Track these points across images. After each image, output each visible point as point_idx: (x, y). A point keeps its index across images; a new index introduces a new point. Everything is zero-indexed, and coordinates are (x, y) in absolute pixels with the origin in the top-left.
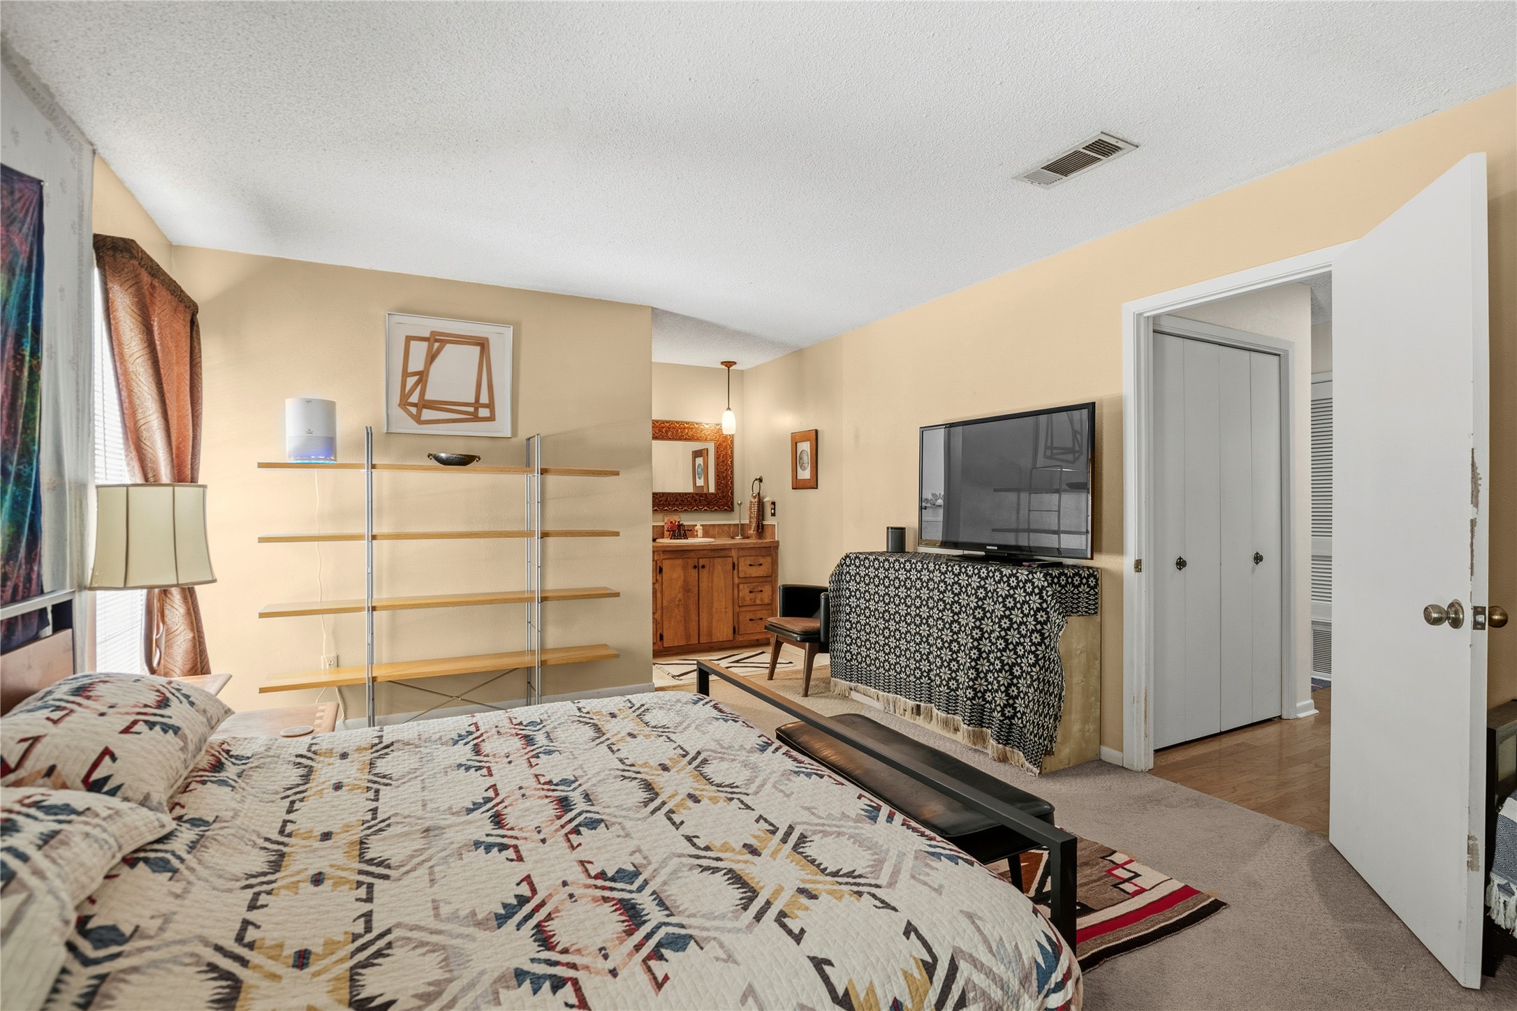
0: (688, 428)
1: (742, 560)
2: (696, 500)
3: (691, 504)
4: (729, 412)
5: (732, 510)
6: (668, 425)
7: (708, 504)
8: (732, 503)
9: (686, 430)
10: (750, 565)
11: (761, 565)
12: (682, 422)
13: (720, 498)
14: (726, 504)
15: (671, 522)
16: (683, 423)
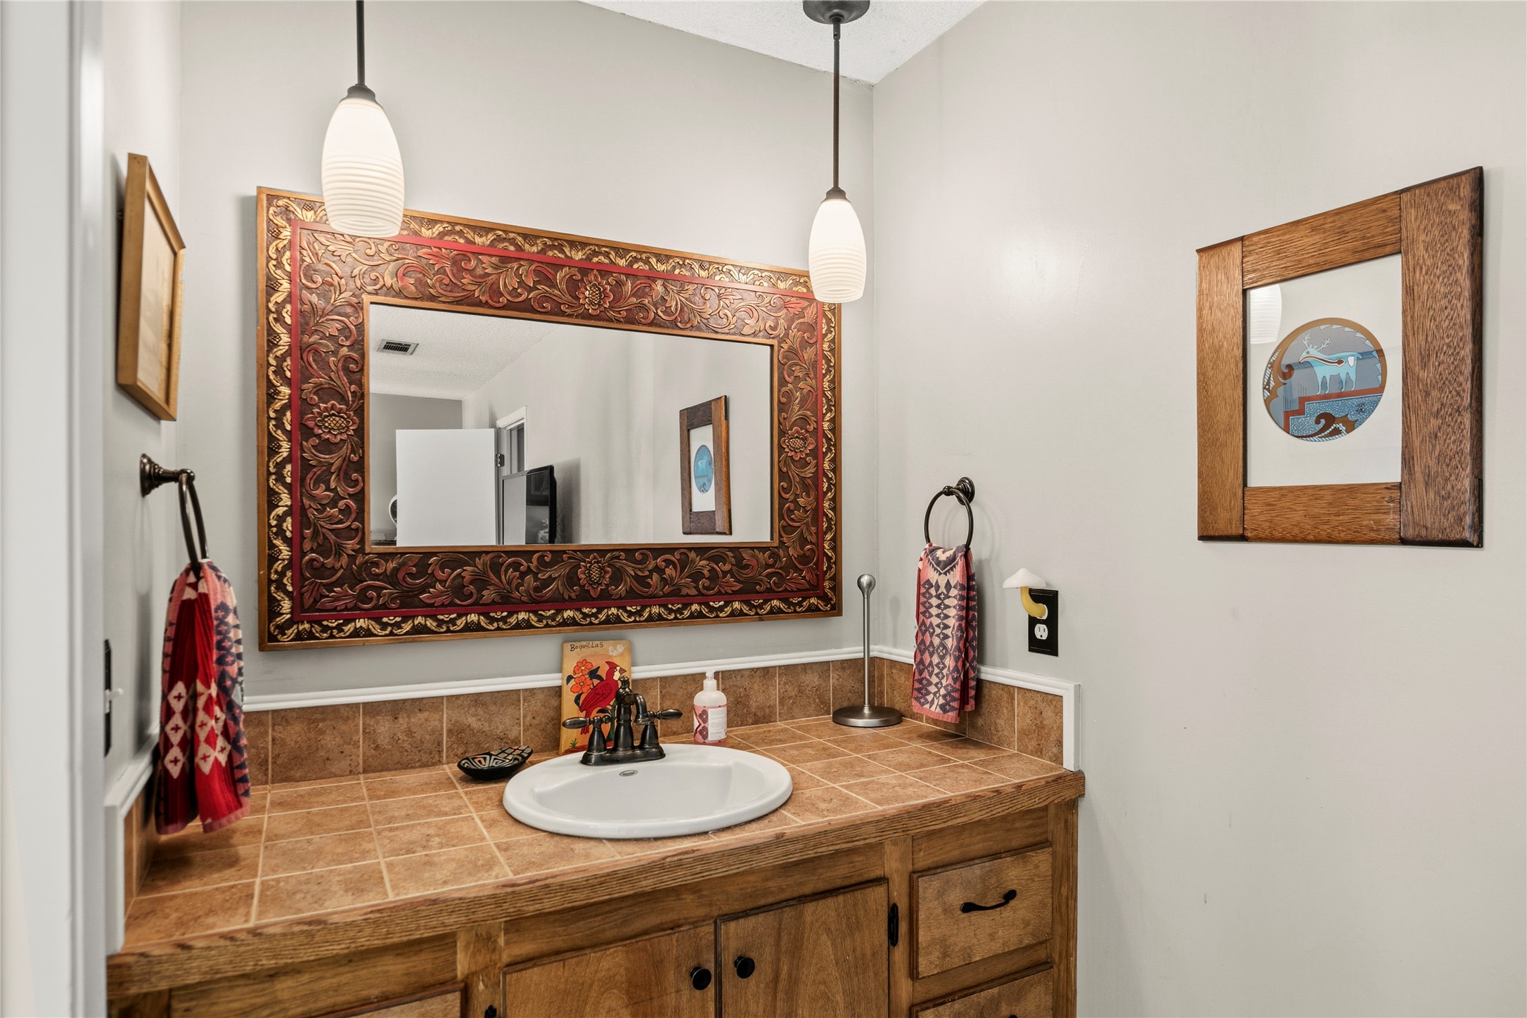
0: (667, 278)
1: (928, 888)
2: (696, 576)
3: (676, 593)
4: (836, 203)
5: (836, 609)
6: (578, 256)
7: (748, 592)
8: (837, 588)
9: (659, 287)
10: (968, 908)
11: (1010, 896)
12: (641, 250)
13: (791, 566)
14: (815, 588)
15: (593, 674)
16: (644, 253)
